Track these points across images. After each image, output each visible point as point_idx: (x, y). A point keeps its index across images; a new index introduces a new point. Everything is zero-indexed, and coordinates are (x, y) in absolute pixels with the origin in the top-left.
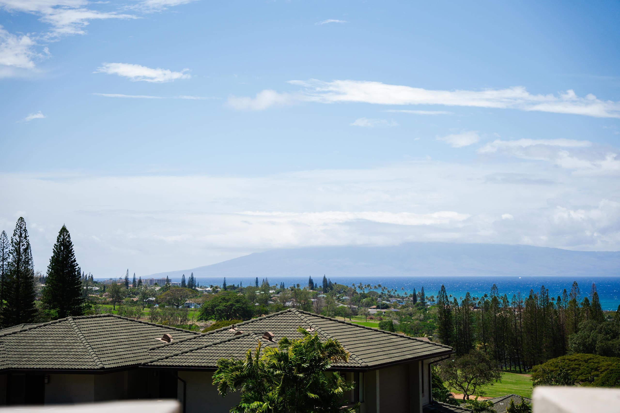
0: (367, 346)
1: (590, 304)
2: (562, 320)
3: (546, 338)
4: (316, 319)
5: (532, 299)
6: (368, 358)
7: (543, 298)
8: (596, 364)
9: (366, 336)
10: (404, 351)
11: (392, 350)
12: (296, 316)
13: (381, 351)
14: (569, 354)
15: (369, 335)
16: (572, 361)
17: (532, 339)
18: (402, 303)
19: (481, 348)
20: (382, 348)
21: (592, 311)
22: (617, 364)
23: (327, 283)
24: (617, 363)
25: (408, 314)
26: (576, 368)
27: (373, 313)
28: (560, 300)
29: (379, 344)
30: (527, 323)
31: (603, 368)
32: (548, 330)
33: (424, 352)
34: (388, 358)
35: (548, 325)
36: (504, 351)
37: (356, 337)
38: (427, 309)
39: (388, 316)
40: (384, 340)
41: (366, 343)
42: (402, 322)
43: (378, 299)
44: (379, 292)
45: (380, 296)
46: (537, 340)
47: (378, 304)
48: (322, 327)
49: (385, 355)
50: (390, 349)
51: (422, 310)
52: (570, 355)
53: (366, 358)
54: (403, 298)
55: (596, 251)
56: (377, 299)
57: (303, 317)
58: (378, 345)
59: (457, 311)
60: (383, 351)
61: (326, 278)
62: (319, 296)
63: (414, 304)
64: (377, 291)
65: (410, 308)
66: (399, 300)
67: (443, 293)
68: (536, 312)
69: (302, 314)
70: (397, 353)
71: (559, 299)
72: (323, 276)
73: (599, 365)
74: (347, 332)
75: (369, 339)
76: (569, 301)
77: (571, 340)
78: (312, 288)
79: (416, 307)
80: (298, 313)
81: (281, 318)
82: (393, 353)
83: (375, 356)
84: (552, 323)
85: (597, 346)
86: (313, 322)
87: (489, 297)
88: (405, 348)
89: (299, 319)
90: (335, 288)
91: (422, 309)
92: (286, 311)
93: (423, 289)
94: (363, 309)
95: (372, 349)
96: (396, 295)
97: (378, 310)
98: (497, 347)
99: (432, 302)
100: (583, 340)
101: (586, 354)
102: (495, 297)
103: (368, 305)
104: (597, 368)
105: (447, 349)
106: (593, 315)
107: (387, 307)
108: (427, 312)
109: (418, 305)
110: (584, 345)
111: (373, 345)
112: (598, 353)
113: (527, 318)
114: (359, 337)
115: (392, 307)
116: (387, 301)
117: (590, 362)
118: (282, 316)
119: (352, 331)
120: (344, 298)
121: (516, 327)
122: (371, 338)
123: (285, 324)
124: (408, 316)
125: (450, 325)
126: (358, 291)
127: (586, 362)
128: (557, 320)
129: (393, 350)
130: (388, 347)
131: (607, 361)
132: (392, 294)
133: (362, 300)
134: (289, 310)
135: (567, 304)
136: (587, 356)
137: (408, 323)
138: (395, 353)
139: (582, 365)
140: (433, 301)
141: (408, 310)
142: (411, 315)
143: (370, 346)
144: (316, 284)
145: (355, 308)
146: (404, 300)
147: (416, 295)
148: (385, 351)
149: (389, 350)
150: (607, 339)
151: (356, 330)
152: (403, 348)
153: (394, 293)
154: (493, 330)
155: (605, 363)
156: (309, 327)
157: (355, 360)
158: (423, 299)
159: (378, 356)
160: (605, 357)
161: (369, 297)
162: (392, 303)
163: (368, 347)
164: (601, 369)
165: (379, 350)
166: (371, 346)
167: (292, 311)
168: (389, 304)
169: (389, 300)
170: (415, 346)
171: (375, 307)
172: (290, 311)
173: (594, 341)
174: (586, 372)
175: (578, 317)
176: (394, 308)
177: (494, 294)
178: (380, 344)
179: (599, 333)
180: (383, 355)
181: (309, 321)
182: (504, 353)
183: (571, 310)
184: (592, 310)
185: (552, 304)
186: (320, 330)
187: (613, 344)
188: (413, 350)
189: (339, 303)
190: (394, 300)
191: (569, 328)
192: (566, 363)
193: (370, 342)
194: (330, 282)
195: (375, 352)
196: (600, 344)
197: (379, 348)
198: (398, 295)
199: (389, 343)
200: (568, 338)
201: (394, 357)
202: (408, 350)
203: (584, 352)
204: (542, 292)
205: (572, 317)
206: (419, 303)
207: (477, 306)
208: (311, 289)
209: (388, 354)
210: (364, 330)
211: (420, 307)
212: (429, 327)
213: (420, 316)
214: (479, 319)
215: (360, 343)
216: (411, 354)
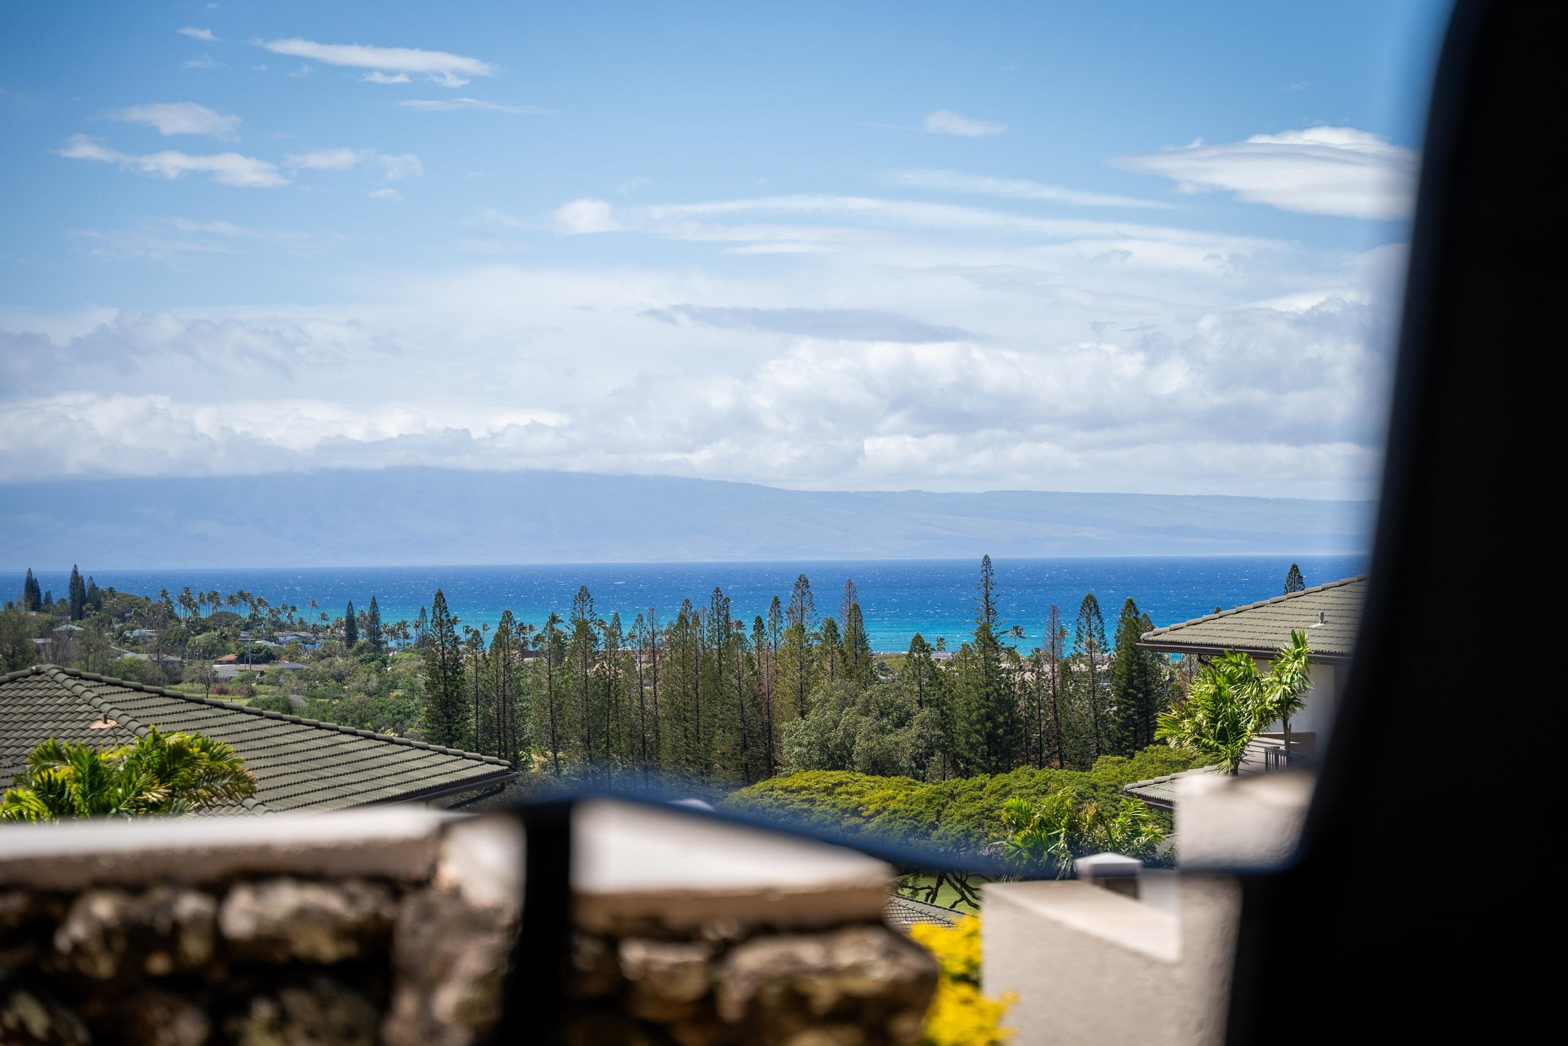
0: (274, 766)
1: (839, 635)
2: (765, 683)
3: (724, 732)
4: (118, 693)
5: (687, 624)
6: (281, 798)
7: (718, 623)
8: (855, 798)
9: (268, 737)
10: (379, 778)
11: (344, 774)
12: (58, 686)
13: (315, 780)
14: (782, 774)
15: (278, 736)
16: (792, 791)
17: (686, 737)
18: (313, 643)
19: (544, 767)
20: (318, 769)
21: (845, 653)
22: (907, 795)
23: (83, 590)
24: (909, 792)
25: (333, 677)
26: (805, 811)
27: (228, 675)
28: (763, 627)
29: (307, 760)
30: (673, 691)
31: (873, 808)
32: (728, 710)
33: (435, 778)
34: (336, 798)
35: (728, 697)
36: (609, 773)
37: (241, 742)
38: (389, 661)
39: (271, 684)
40: (320, 748)
41: (271, 757)
42: (315, 701)
43: (242, 635)
44: (245, 613)
45: (247, 627)
46: (699, 738)
47: (242, 649)
48: (140, 717)
49: (326, 788)
50: (339, 773)
51: (373, 664)
52: (788, 776)
53: (273, 800)
54: (316, 630)
55: (851, 492)
56: (236, 636)
57: (80, 689)
58: (304, 761)
59: (480, 664)
60: (321, 778)
61: (80, 575)
62: (57, 629)
63: (349, 646)
64: (237, 612)
65: (337, 661)
66: (304, 637)
67: (440, 615)
68: (699, 662)
69: (75, 679)
70: (361, 782)
71: (759, 624)
72: (71, 569)
73: (862, 800)
74: (212, 727)
75: (278, 745)
76: (785, 629)
77: (790, 737)
78: (36, 607)
79: (355, 654)
80: (64, 676)
81: (12, 694)
82: (348, 784)
83: (298, 794)
84: (740, 692)
85: (857, 748)
86: (111, 703)
87: (566, 624)
88: (380, 767)
89: (68, 693)
90: (107, 604)
91: (373, 660)
92: (27, 671)
93: (374, 604)
94: (197, 664)
95: (288, 774)
96: (296, 621)
97: (242, 666)
98: (591, 761)
99: (401, 641)
100: (821, 733)
101: (829, 773)
102: (585, 622)
103: (211, 653)
104: (856, 809)
105: (496, 768)
106: (846, 666)
107: (269, 657)
108: (389, 669)
109: (361, 650)
110: (823, 747)
111: (291, 763)
112: (857, 768)
113: (672, 680)
114: (248, 741)
115: (284, 657)
116: (269, 640)
117: (840, 794)
118: (12, 686)
119: (226, 725)
120: (136, 633)
121: (642, 704)
122: (284, 744)
123: (23, 710)
124: (333, 683)
125: (459, 704)
126: (181, 612)
127: (828, 795)
128: (754, 681)
129: (347, 774)
130: (334, 766)
131: (883, 789)
132: (283, 618)
133: (192, 638)
134: (37, 669)
135: (780, 638)
136: (831, 776)
137: (334, 703)
138: (355, 783)
139: (819, 803)
140: (406, 636)
141: (331, 664)
142: (340, 678)
143: (283, 766)
144: (48, 594)
145: (172, 662)
146: (321, 635)
147: (353, 621)
148: (325, 778)
149: (337, 776)
150: (882, 730)
151: (239, 723)
152: (375, 768)
153: (290, 616)
154: (579, 716)
155: (878, 794)
156: (101, 716)
157: (243, 806)
158: (374, 634)
159: (309, 792)
160: (877, 778)
161: (215, 630)
162: (284, 646)
163: (276, 768)
164: (867, 809)
165: (309, 776)
166: (284, 764)
167: (43, 672)
168: (275, 647)
169: (273, 637)
170: (408, 763)
171: (232, 657)
172: (38, 673)
173: (850, 736)
174: (830, 818)
175: (809, 673)
176: (291, 659)
177: (583, 614)
178: (311, 760)
179: (862, 715)
180: (322, 789)
181: (99, 701)
182: (610, 778)
183: (792, 655)
184: (845, 651)
185: (741, 639)
186: (134, 725)
187: (897, 744)
188: (403, 773)
189: (122, 650)
190: (289, 638)
191: (786, 702)
192: (777, 799)
193: (281, 755)
194: (94, 587)
195: (298, 783)
196: (865, 744)
197: (308, 771)
198: (301, 622)
199: (336, 755)
200: (781, 731)
201: (353, 794)
202: (390, 773)
203: (821, 765)
204: (715, 606)
205: (794, 674)
206: (364, 644)
207: (531, 648)
208: (33, 609)
209: (335, 787)
210: (260, 721)
211: (366, 655)
212: (395, 711)
213: (368, 680)
214: (541, 685)
215: (254, 759)
216: (399, 784)
